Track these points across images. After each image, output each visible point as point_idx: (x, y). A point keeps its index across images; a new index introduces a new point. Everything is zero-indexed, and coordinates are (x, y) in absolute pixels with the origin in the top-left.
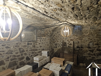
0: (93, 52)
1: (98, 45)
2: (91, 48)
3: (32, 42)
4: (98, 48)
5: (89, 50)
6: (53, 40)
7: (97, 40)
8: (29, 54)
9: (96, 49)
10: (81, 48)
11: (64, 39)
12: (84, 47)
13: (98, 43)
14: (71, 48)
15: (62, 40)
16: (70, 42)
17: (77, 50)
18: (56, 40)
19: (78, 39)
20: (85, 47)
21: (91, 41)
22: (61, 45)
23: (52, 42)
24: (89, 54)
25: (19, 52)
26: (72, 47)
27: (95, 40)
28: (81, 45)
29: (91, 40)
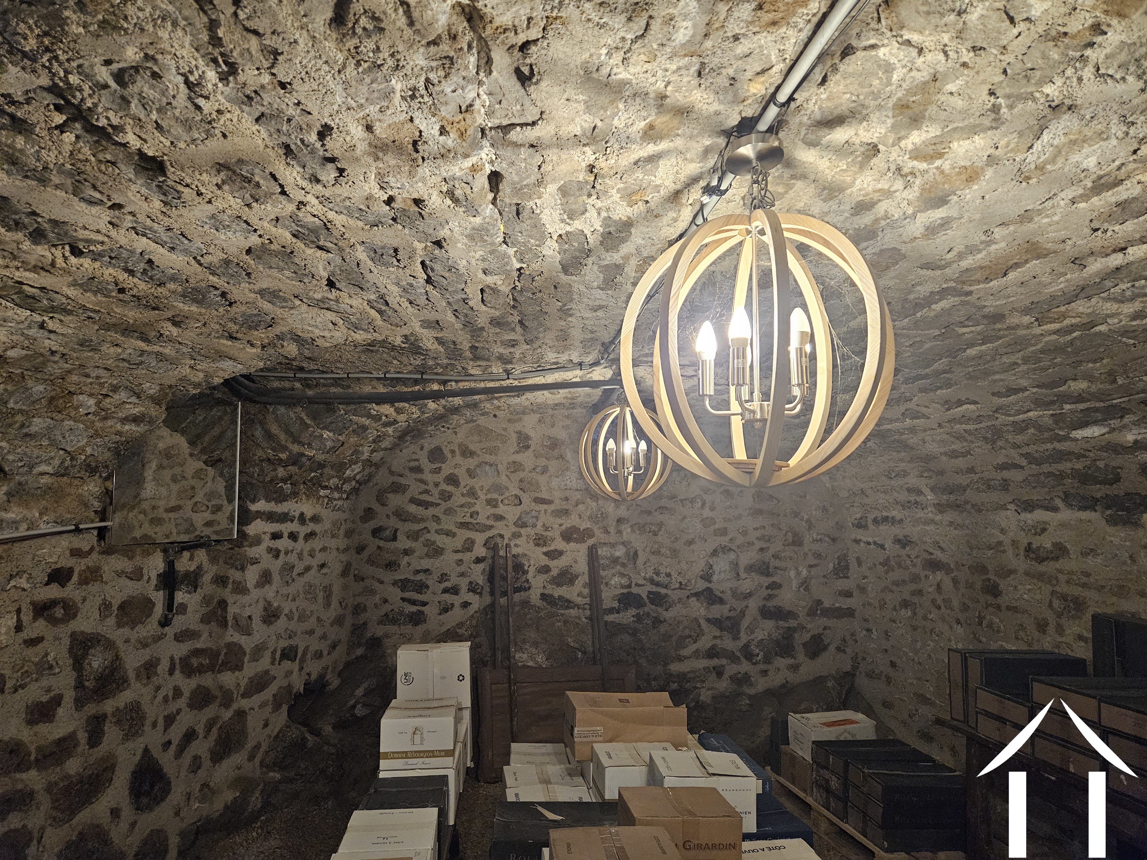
0: (736, 638)
1: (768, 575)
2: (721, 601)
3: (201, 555)
4: (770, 597)
5: (708, 620)
6: (376, 532)
7: (758, 534)
8: (170, 720)
9: (754, 605)
10: (649, 608)
11: (500, 524)
12: (674, 595)
13: (767, 556)
14: (573, 612)
15: (480, 538)
16: (561, 553)
17: (621, 628)
18: (414, 536)
19: (626, 529)
20: (679, 594)
21: (724, 540)
22: (473, 588)
23: (371, 561)
24: (712, 653)
25: (69, 696)
26: (579, 600)
27: (745, 533)
28: (652, 581)
29: (724, 532)
